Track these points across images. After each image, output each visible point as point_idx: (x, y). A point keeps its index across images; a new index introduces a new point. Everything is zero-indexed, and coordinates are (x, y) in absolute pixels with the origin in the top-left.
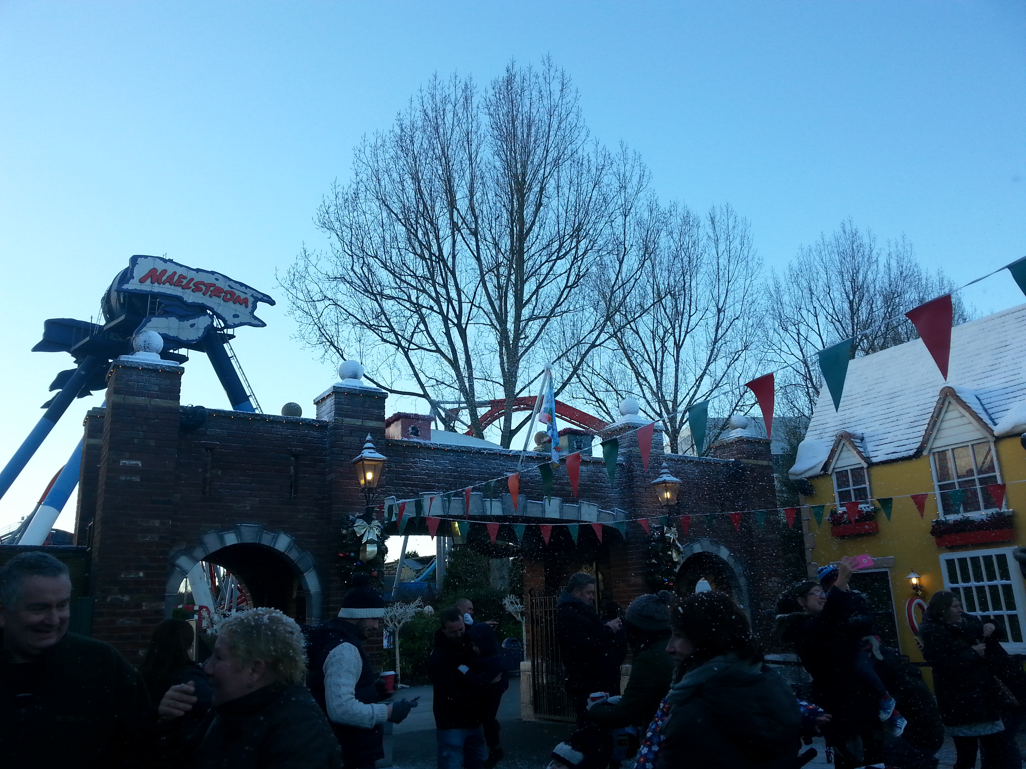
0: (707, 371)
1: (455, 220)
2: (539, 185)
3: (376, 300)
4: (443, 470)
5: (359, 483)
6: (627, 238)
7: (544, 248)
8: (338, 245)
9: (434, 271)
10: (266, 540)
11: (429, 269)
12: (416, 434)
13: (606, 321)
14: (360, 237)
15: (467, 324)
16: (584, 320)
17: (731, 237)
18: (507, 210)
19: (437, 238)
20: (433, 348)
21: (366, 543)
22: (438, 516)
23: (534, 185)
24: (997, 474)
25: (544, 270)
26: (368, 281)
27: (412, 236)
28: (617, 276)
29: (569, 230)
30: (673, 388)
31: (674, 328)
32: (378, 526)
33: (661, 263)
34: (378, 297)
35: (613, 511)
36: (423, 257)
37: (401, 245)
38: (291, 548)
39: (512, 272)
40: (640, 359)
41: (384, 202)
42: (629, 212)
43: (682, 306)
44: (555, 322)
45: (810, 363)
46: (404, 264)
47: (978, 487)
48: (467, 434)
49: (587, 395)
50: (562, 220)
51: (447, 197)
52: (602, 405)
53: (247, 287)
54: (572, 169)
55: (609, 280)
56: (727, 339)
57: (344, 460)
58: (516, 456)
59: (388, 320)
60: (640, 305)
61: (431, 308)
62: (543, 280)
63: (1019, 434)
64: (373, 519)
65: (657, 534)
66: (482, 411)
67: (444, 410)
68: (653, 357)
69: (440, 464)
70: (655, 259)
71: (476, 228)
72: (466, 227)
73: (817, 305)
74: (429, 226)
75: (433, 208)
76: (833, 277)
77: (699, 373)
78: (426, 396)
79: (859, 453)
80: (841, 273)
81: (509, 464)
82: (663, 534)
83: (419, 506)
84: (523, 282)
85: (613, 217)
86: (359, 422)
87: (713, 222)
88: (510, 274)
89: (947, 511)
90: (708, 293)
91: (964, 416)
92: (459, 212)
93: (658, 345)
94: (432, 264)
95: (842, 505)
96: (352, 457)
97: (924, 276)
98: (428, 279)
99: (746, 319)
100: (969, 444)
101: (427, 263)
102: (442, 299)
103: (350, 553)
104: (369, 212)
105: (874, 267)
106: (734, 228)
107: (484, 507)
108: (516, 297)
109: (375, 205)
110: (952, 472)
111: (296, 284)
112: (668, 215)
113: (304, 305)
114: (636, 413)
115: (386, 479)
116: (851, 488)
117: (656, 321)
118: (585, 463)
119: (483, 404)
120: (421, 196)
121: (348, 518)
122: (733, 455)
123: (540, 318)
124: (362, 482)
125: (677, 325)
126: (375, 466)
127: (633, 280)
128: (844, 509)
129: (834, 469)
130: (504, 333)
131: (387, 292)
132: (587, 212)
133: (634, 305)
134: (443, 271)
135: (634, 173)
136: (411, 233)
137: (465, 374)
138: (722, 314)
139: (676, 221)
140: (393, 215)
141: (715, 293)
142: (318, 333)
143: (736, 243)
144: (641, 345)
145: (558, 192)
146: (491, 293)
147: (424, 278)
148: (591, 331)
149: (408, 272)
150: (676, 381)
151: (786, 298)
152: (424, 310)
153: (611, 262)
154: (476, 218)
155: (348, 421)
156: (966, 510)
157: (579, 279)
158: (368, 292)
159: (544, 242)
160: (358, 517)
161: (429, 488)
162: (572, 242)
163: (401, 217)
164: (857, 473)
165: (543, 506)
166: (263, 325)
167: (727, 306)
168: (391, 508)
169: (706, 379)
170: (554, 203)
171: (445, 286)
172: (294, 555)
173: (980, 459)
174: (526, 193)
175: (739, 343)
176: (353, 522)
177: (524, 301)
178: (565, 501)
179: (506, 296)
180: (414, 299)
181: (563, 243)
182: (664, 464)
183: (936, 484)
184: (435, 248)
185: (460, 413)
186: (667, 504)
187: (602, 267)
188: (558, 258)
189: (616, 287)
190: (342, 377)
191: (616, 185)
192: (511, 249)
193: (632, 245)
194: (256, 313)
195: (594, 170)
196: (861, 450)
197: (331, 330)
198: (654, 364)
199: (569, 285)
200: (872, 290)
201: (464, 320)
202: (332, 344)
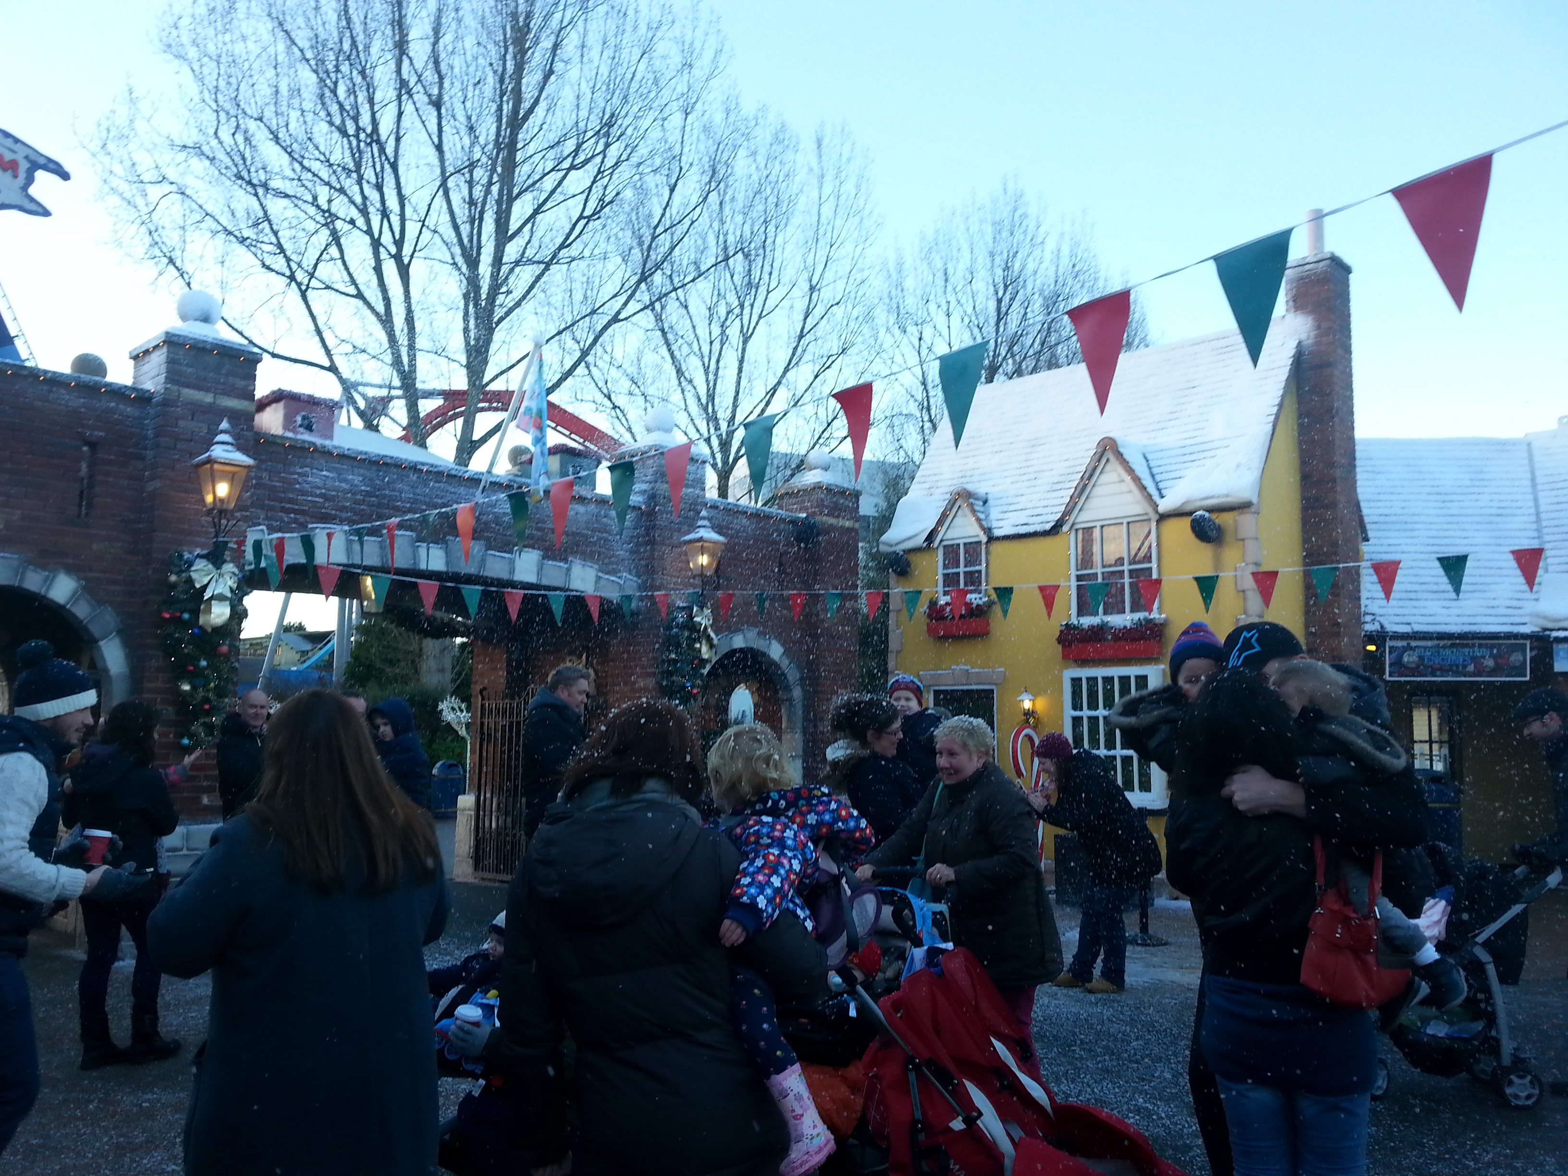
0: (784, 381)
1: (405, 76)
2: (553, 37)
3: (256, 195)
4: (350, 492)
5: (203, 501)
6: (686, 150)
7: (552, 147)
8: (192, 89)
9: (361, 158)
10: (33, 582)
11: (353, 155)
12: (309, 428)
13: (639, 283)
14: (233, 80)
15: (412, 257)
16: (605, 276)
17: (844, 174)
18: (495, 72)
19: (371, 101)
20: (352, 290)
21: (212, 598)
22: (338, 565)
23: (543, 36)
24: (1154, 565)
25: (548, 183)
26: (244, 159)
27: (328, 93)
28: (665, 209)
29: (594, 124)
30: (731, 400)
31: (742, 306)
32: (234, 573)
33: (733, 199)
34: (261, 191)
35: (619, 577)
36: (344, 133)
37: (308, 105)
38: (77, 599)
39: (494, 180)
40: (685, 349)
41: (281, 24)
42: (693, 108)
43: (758, 274)
44: (557, 272)
45: (930, 387)
46: (310, 139)
47: (1127, 580)
48: (401, 438)
49: (600, 398)
50: (585, 104)
51: (394, 34)
52: (620, 416)
53: (17, 141)
54: (609, 21)
55: (650, 216)
56: (819, 334)
57: (178, 460)
58: (475, 481)
59: (276, 233)
60: (695, 263)
61: (352, 222)
62: (546, 201)
63: (1190, 514)
64: (224, 562)
65: (681, 617)
66: (426, 406)
67: (364, 396)
68: (706, 349)
69: (346, 481)
70: (725, 193)
71: (440, 95)
72: (422, 91)
73: (952, 299)
74: (358, 79)
75: (367, 48)
76: (980, 260)
77: (773, 382)
78: (333, 369)
79: (979, 520)
80: (992, 254)
81: (462, 490)
82: (691, 617)
83: (308, 545)
84: (511, 200)
85: (667, 109)
86: (208, 398)
87: (819, 146)
88: (490, 183)
89: (1081, 612)
90: (799, 258)
91: (1123, 481)
92: (412, 63)
93: (716, 331)
94: (358, 146)
95: (945, 593)
96: (193, 455)
97: (1102, 274)
98: (350, 171)
99: (850, 307)
100: (1125, 521)
101: (350, 143)
102: (371, 209)
103: (182, 613)
104: (253, 38)
105: (1037, 252)
106: (849, 160)
107: (415, 556)
108: (498, 222)
109: (265, 27)
110: (1097, 558)
111: (111, 147)
112: (753, 123)
113: (124, 187)
114: (668, 430)
115: (251, 497)
116: (962, 569)
117: (716, 292)
118: (582, 500)
119: (429, 394)
120: (348, 23)
121: (181, 556)
122: (805, 509)
123: (534, 262)
124: (209, 499)
125: (747, 304)
126: (234, 474)
127: (687, 222)
128: (948, 598)
129: (941, 541)
130: (473, 282)
131: (275, 184)
132: (625, 97)
133: (685, 263)
134: (377, 160)
135: (706, 45)
136: (326, 85)
137: (403, 340)
138: (815, 295)
139: (763, 136)
140: (295, 49)
141: (810, 261)
142: (148, 240)
143: (849, 187)
144: (690, 327)
145: (582, 56)
146: (456, 210)
147: (344, 169)
148: (615, 296)
149: (317, 152)
150: (737, 393)
151: (909, 283)
152: (339, 224)
153: (657, 186)
154: (441, 78)
155: (190, 394)
156: (1105, 613)
157: (602, 208)
158: (242, 178)
159: (553, 137)
160: (198, 556)
161: (325, 518)
162: (597, 143)
163: (309, 55)
164: (972, 548)
165: (512, 562)
166: (46, 213)
167: (824, 283)
168: (257, 545)
169: (781, 392)
170: (574, 73)
171: (379, 187)
172: (82, 611)
173: (1135, 545)
174: (529, 48)
175: (835, 343)
176: (190, 564)
177: (510, 233)
178: (545, 557)
179: (481, 219)
180: (322, 202)
181: (583, 143)
182: (704, 513)
183: (1073, 573)
184: (365, 120)
185: (391, 405)
186: (701, 574)
187: (641, 191)
188: (573, 167)
189: (660, 230)
190: (184, 318)
191: (676, 60)
192: (497, 141)
193: (691, 165)
194: (32, 191)
195: (643, 29)
196: (982, 516)
197: (171, 237)
198: (706, 360)
199: (586, 214)
200: (1030, 286)
201: (407, 250)
202: (171, 261)
